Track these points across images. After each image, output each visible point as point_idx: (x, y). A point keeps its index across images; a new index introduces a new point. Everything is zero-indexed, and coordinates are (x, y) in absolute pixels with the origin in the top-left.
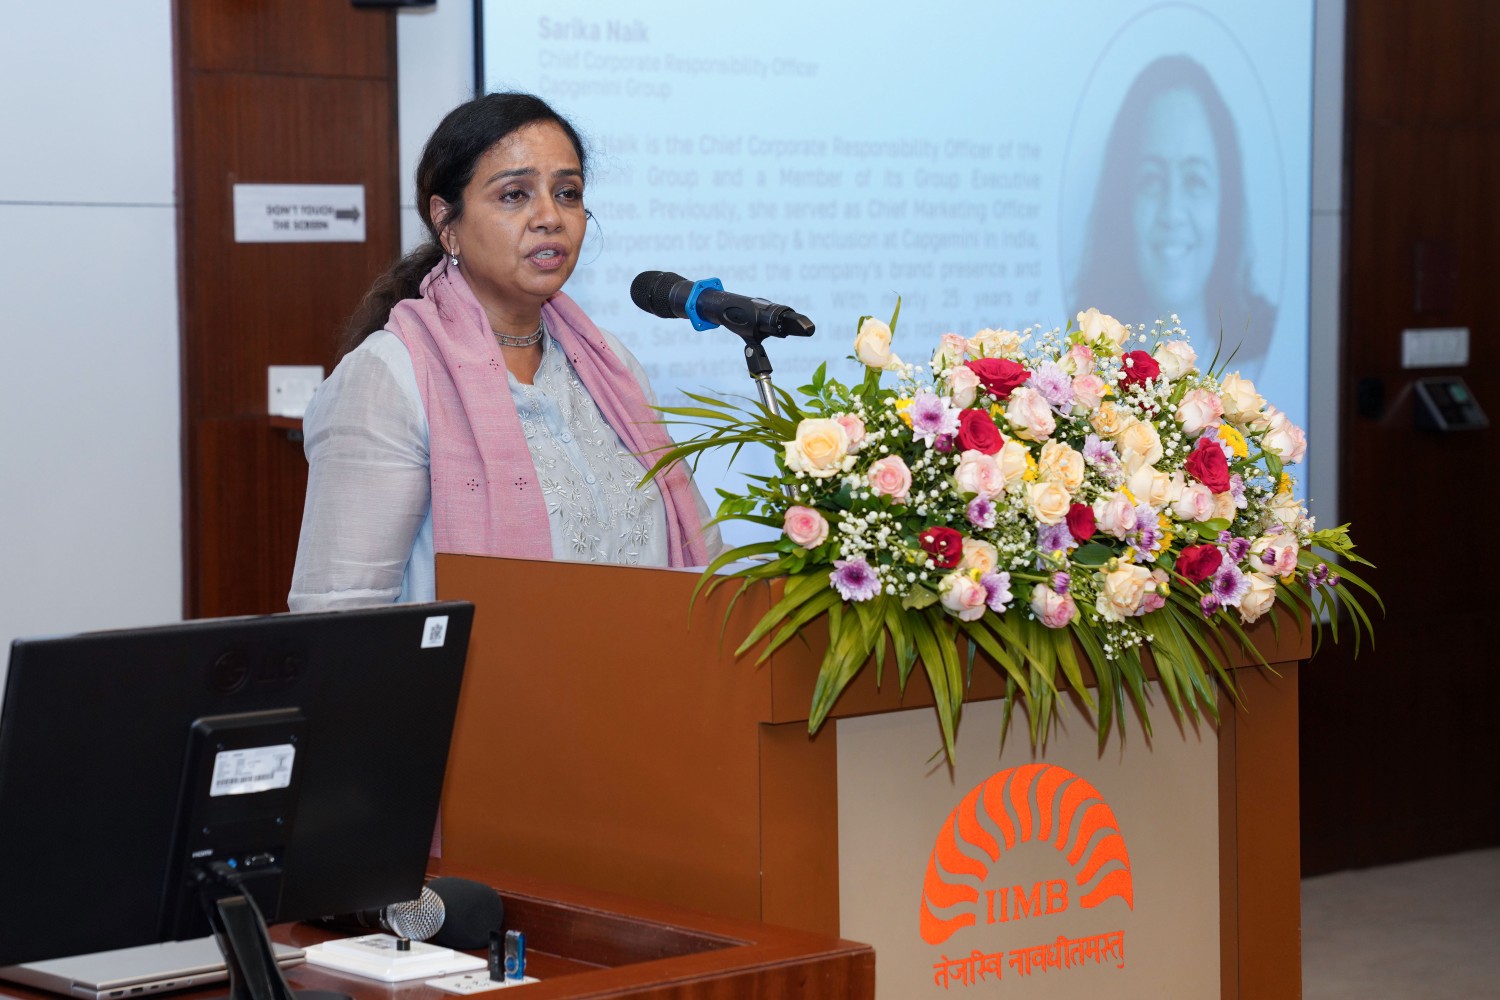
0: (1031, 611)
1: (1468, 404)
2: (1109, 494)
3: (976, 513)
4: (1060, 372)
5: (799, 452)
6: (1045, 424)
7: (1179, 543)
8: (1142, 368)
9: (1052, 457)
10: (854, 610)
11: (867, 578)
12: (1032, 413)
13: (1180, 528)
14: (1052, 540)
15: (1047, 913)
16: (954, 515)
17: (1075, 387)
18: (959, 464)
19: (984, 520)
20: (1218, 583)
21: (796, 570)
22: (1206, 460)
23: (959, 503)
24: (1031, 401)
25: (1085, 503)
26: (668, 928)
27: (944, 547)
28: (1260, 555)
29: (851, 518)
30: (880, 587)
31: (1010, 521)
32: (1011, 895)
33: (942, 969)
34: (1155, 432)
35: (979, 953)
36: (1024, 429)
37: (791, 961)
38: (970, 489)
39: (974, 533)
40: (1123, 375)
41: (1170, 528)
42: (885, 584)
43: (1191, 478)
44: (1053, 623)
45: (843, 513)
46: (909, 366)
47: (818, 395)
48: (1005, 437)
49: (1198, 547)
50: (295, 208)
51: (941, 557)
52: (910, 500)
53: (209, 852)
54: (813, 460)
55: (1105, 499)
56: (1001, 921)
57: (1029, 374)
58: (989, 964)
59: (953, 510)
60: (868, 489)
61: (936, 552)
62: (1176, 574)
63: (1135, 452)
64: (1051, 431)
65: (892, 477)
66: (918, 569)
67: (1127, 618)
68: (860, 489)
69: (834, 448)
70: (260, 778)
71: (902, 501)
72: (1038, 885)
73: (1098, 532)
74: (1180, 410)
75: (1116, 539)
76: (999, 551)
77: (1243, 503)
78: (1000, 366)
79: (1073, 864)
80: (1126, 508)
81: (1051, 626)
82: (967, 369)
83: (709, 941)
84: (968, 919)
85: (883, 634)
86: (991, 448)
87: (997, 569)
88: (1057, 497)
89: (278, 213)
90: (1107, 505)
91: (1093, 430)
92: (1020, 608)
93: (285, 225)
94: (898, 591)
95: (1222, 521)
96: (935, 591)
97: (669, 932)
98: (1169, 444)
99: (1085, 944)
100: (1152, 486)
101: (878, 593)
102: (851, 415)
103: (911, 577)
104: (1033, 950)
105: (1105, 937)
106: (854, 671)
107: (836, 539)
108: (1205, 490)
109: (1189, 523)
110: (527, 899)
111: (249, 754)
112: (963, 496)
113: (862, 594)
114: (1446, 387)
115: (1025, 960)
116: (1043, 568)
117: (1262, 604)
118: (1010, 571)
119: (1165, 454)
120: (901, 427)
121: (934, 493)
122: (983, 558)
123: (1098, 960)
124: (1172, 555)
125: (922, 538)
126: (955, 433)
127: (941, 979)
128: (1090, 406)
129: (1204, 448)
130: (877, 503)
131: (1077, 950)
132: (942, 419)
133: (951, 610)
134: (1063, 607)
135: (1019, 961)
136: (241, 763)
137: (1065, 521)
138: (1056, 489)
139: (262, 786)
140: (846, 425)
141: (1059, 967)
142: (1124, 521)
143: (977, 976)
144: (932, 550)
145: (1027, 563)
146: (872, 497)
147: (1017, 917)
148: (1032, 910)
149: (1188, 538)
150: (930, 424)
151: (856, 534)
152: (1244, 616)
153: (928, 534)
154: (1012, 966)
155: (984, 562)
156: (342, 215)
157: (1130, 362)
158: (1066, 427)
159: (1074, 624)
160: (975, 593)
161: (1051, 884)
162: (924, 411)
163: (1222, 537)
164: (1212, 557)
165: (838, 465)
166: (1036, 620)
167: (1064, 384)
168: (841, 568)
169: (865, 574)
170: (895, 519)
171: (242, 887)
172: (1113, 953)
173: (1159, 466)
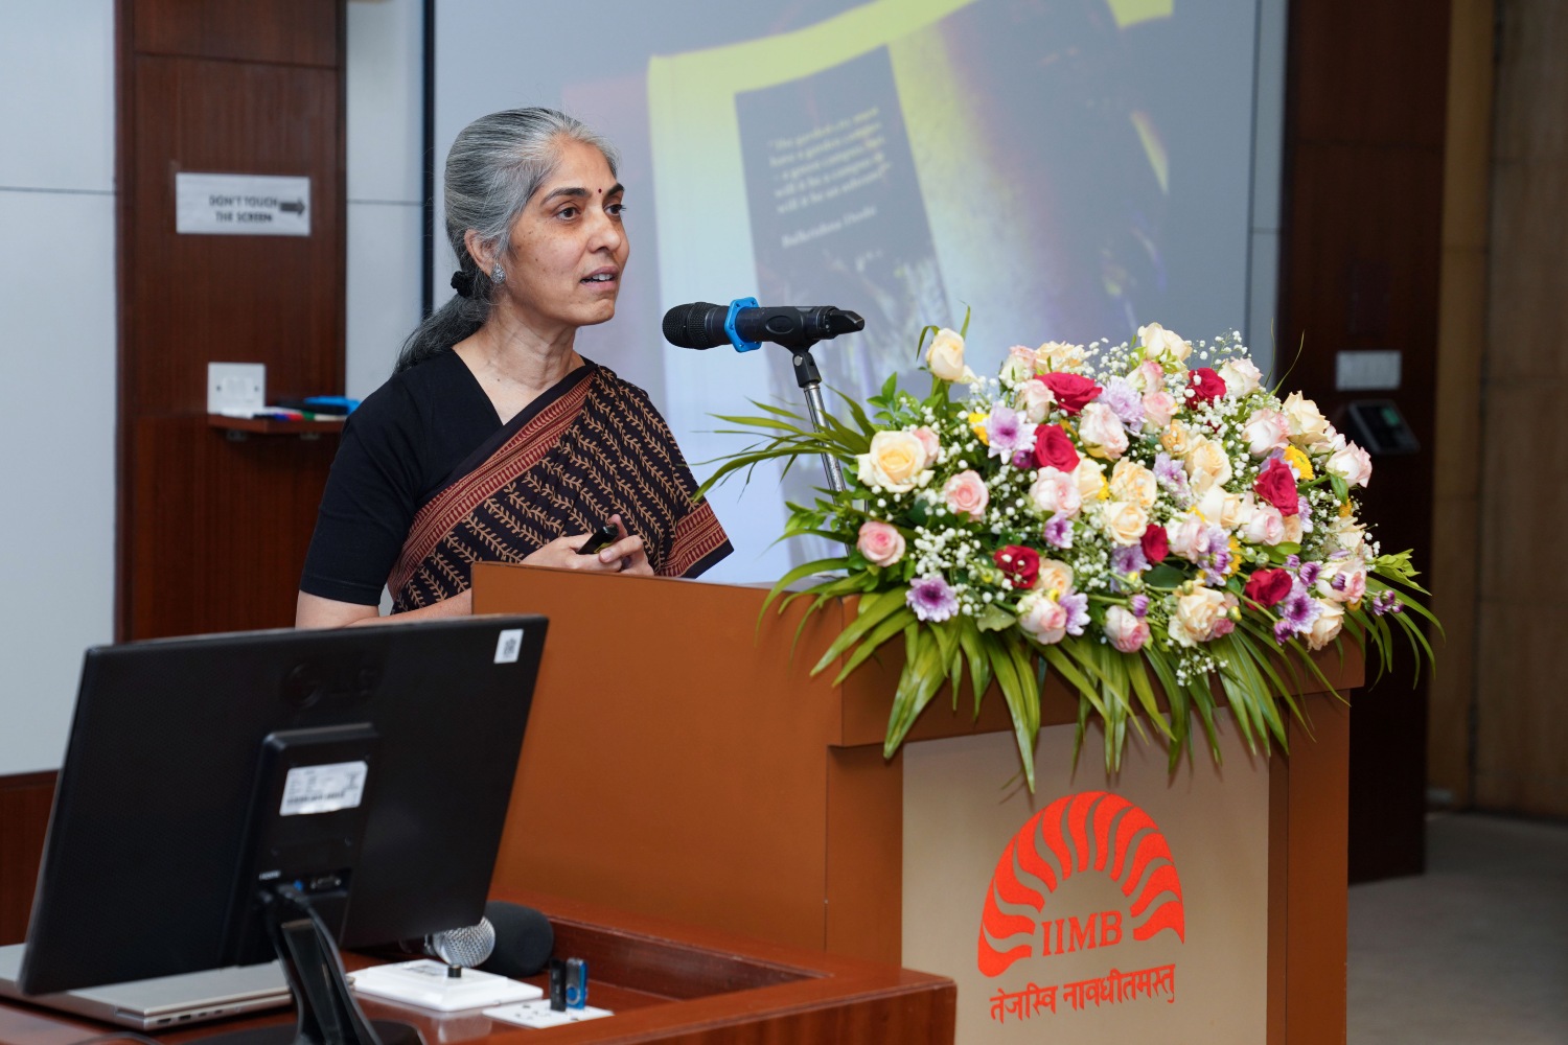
0: (1104, 635)
1: (1399, 428)
2: (1182, 515)
3: (1054, 532)
4: (1130, 388)
5: (874, 466)
6: (1118, 442)
7: (1248, 567)
8: (1208, 386)
9: (1125, 477)
10: (931, 631)
11: (943, 598)
12: (1106, 431)
13: (1250, 551)
14: (1126, 562)
15: (1101, 945)
16: (1029, 534)
17: (1146, 405)
18: (1036, 481)
19: (1062, 540)
20: (1291, 608)
21: (870, 588)
22: (1276, 482)
23: (1033, 521)
24: (1105, 418)
25: (1158, 524)
26: (735, 958)
27: (1021, 567)
28: (1330, 581)
29: (928, 535)
30: (957, 607)
31: (1086, 540)
32: (1067, 927)
33: (998, 1002)
34: (1224, 452)
35: (1035, 986)
36: (1097, 446)
37: (875, 994)
38: (1047, 508)
39: (1049, 553)
40: (1191, 393)
41: (1239, 551)
42: (963, 604)
43: (1261, 500)
44: (1127, 647)
45: (919, 529)
46: (983, 379)
47: (887, 406)
48: (1081, 455)
49: (1269, 571)
50: (239, 199)
51: (1018, 577)
52: (985, 517)
53: (275, 874)
54: (890, 475)
55: (1179, 520)
56: (1056, 953)
57: (1100, 390)
58: (1044, 998)
59: (1028, 529)
60: (945, 505)
61: (1012, 571)
62: (1245, 598)
63: (1204, 473)
64: (1124, 449)
65: (969, 493)
66: (995, 588)
67: (1199, 643)
68: (937, 506)
69: (911, 462)
70: (331, 796)
71: (978, 519)
72: (1093, 916)
73: (1171, 554)
74: (1247, 430)
75: (1189, 561)
76: (1075, 572)
77: (1308, 526)
78: (1071, 381)
79: (1127, 895)
80: (1200, 531)
81: (1124, 651)
82: (1039, 383)
83: (781, 972)
84: (1024, 951)
85: (959, 657)
86: (1068, 465)
87: (1073, 591)
88: (1134, 517)
89: (221, 204)
90: (1182, 527)
91: (1164, 449)
92: (1094, 632)
93: (229, 217)
94: (974, 611)
95: (1290, 544)
96: (1013, 614)
97: (736, 962)
98: (1236, 465)
99: (1137, 979)
100: (1223, 508)
101: (956, 613)
102: (925, 428)
103: (987, 597)
104: (1087, 983)
105: (1157, 970)
106: (932, 694)
107: (912, 556)
108: (1276, 513)
109: (1259, 546)
110: (580, 926)
111: (321, 771)
112: (1040, 515)
113: (940, 614)
114: (1377, 410)
115: (1081, 993)
116: (1117, 590)
117: (1330, 632)
118: (1087, 593)
119: (1234, 475)
120: (976, 442)
121: (1010, 511)
122: (1059, 579)
123: (1149, 994)
124: (1240, 579)
125: (998, 557)
126: (1032, 448)
127: (997, 1011)
128: (1161, 424)
129: (1274, 469)
130: (953, 520)
131: (1129, 983)
132: (1018, 434)
133: (1029, 632)
134: (1138, 630)
135: (1073, 994)
136: (313, 781)
137: (1139, 542)
138: (1133, 509)
139: (332, 805)
140: (922, 438)
141: (1112, 1000)
142: (1198, 543)
143: (1032, 1009)
144: (1010, 570)
145: (1103, 585)
146: (948, 514)
147: (1072, 949)
148: (1087, 942)
149: (1259, 562)
150: (1006, 439)
151: (933, 550)
152: (1311, 643)
153: (1004, 553)
154: (1066, 999)
155: (1060, 583)
156: (288, 207)
157: (1198, 380)
158: (1137, 445)
159: (1146, 649)
160: (1056, 615)
161: (1105, 915)
162: (999, 426)
163: (1290, 561)
164: (1282, 583)
165: (914, 480)
166: (1108, 644)
167: (1134, 401)
168: (918, 586)
169: (942, 594)
170: (973, 538)
171: (311, 911)
172: (1163, 986)
173: (1227, 487)
